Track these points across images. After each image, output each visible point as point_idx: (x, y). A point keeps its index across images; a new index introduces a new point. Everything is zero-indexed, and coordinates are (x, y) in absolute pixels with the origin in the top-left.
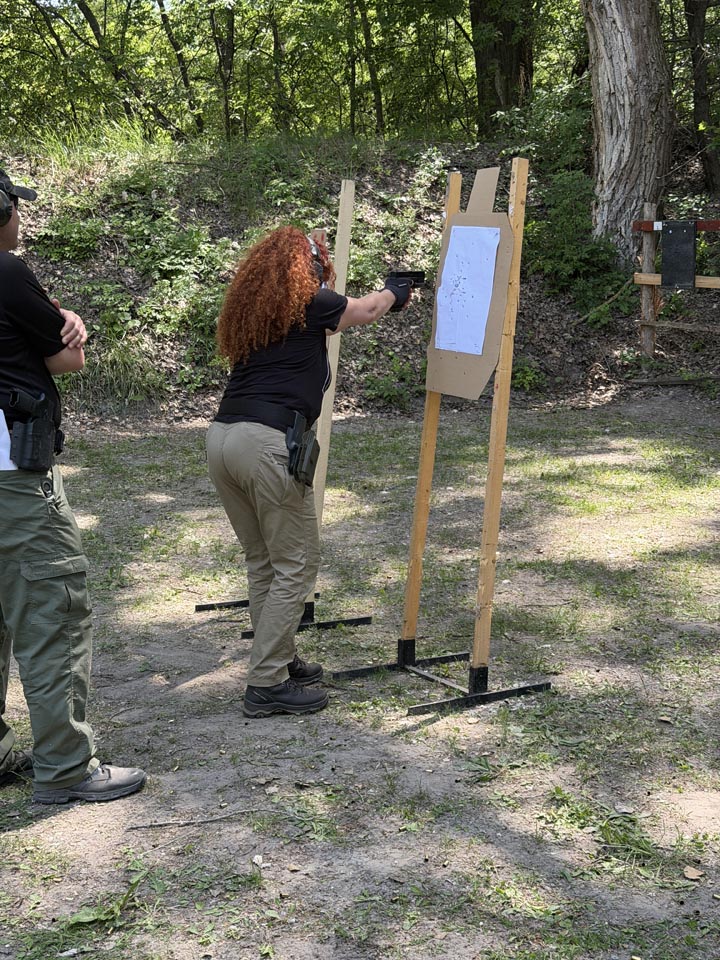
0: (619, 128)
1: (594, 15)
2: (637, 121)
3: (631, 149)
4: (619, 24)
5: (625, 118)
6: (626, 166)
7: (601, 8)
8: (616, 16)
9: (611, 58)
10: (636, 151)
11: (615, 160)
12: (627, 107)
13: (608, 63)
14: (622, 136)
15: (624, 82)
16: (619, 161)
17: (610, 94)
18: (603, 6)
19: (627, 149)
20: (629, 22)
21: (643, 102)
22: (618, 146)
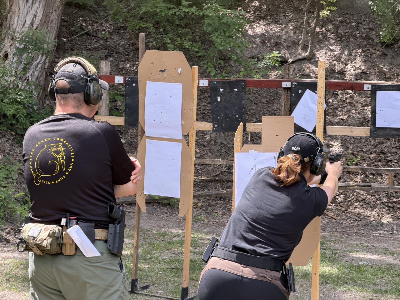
3: (43, 14)
6: (37, 27)
11: (28, 23)
16: (32, 24)
19: (39, 15)
22: (32, 12)
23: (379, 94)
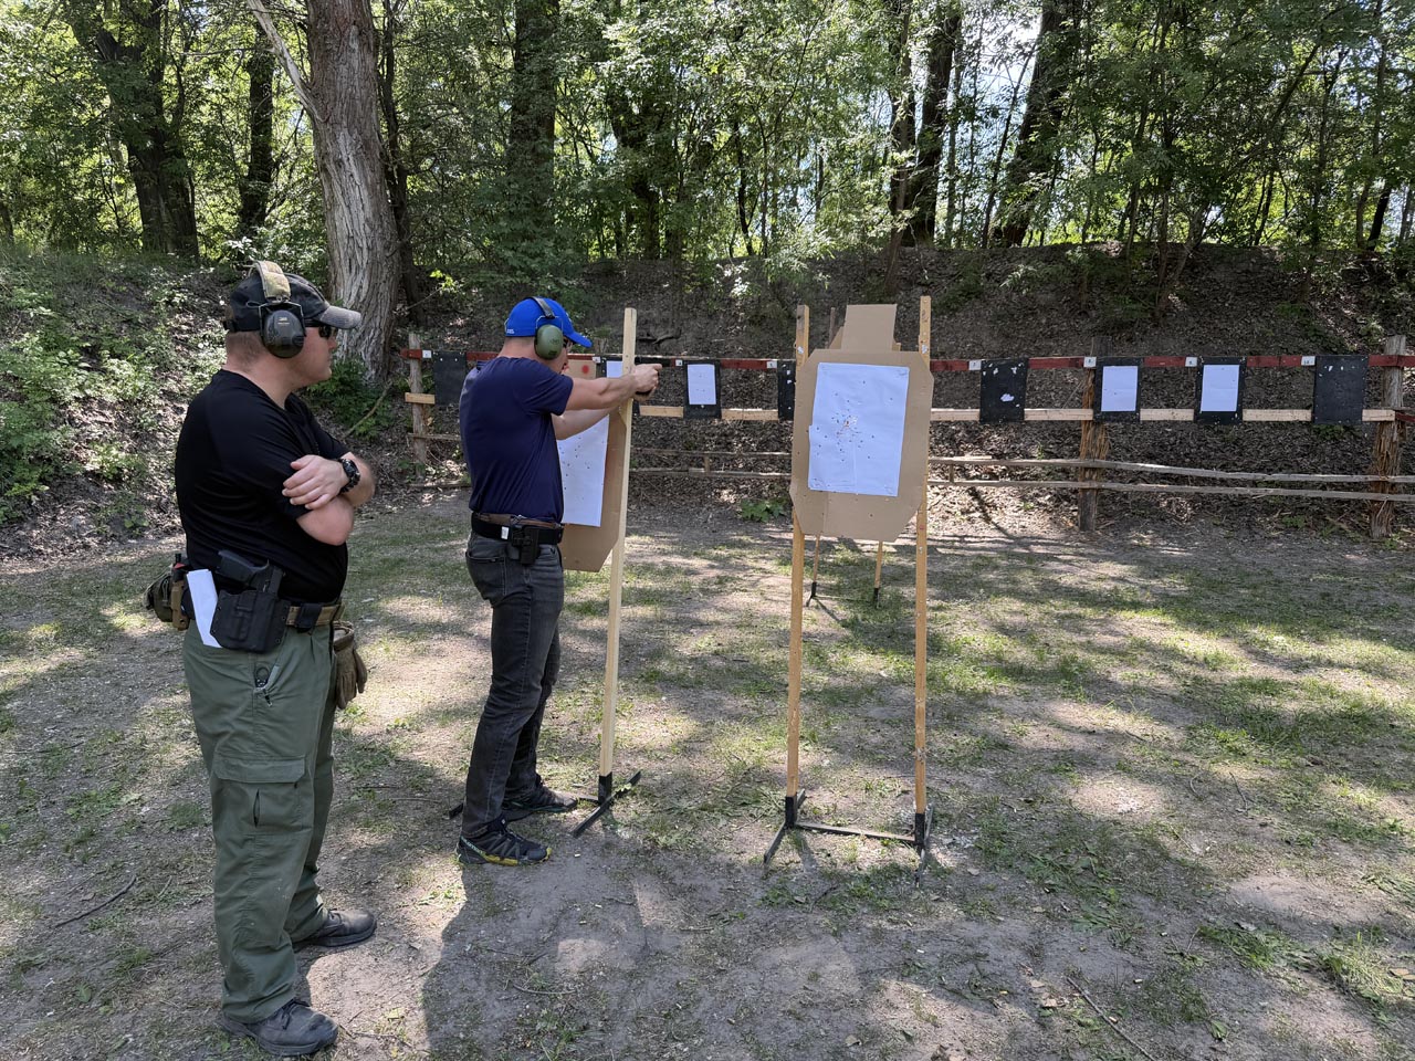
0: (358, 268)
1: (331, 167)
2: (374, 264)
3: (369, 286)
4: (357, 178)
5: (363, 258)
6: (365, 300)
7: (339, 163)
8: (354, 171)
9: (348, 207)
10: (373, 287)
11: (354, 295)
12: (365, 250)
13: (345, 209)
14: (361, 275)
15: (362, 230)
16: (358, 296)
17: (349, 237)
18: (341, 160)
19: (365, 286)
20: (366, 177)
21: (379, 248)
22: (357, 283)
23: (691, 368)
